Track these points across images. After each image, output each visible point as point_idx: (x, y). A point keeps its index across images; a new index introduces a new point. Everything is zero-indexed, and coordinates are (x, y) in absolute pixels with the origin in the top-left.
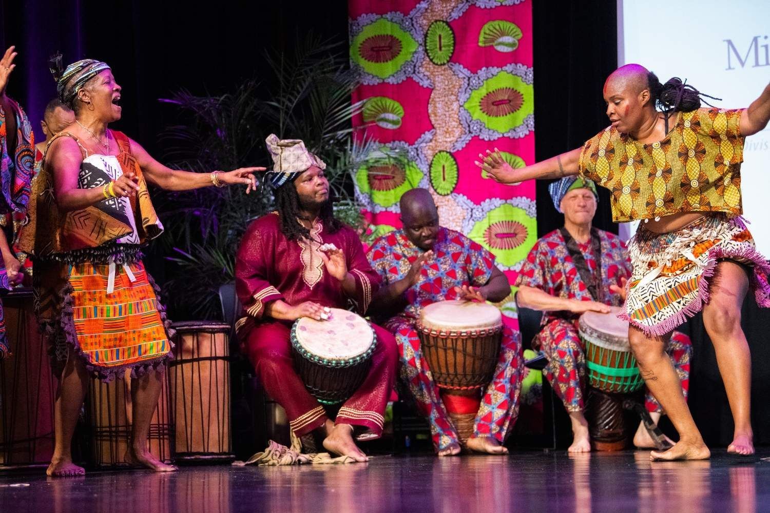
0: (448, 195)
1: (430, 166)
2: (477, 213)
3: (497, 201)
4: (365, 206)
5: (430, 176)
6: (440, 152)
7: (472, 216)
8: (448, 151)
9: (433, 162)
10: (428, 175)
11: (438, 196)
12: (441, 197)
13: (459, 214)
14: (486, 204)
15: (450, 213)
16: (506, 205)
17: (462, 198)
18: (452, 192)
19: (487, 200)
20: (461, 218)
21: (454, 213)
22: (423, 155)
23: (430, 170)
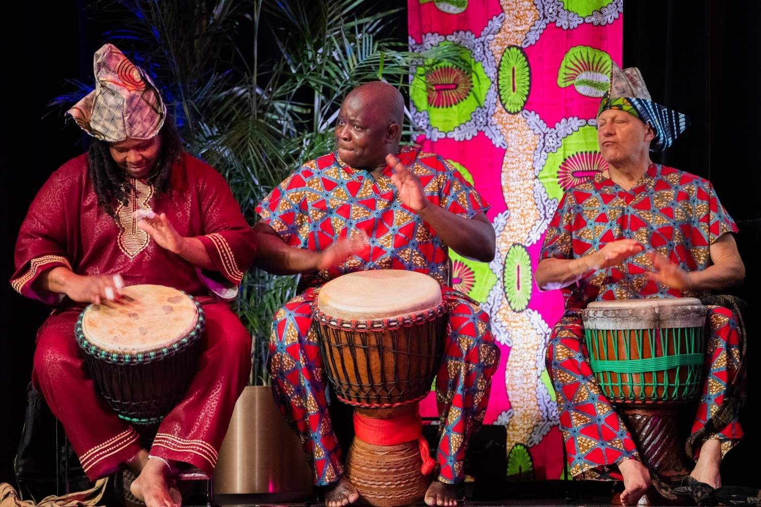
0: (518, 112)
1: (498, 70)
2: (551, 140)
3: (575, 122)
4: (423, 130)
5: (498, 85)
6: (509, 47)
7: (544, 144)
8: (519, 45)
9: (502, 63)
10: (496, 83)
11: (507, 114)
12: (511, 115)
13: (530, 142)
14: (561, 126)
15: (521, 140)
16: (587, 127)
17: (534, 118)
18: (522, 109)
19: (563, 121)
20: (533, 147)
21: (525, 141)
22: (490, 53)
23: (498, 75)
